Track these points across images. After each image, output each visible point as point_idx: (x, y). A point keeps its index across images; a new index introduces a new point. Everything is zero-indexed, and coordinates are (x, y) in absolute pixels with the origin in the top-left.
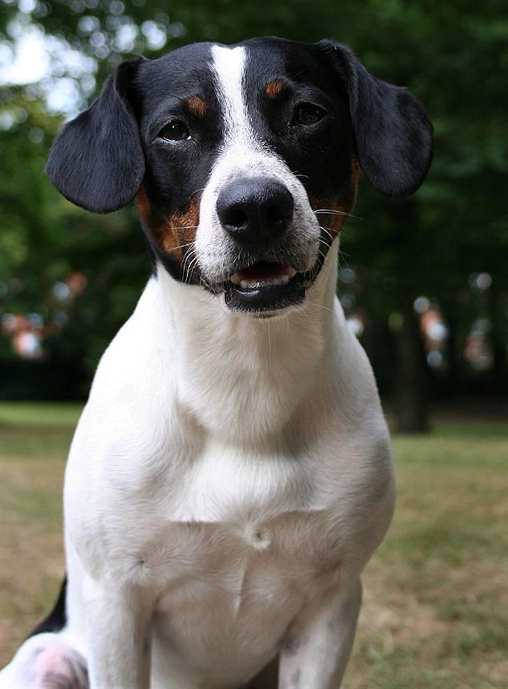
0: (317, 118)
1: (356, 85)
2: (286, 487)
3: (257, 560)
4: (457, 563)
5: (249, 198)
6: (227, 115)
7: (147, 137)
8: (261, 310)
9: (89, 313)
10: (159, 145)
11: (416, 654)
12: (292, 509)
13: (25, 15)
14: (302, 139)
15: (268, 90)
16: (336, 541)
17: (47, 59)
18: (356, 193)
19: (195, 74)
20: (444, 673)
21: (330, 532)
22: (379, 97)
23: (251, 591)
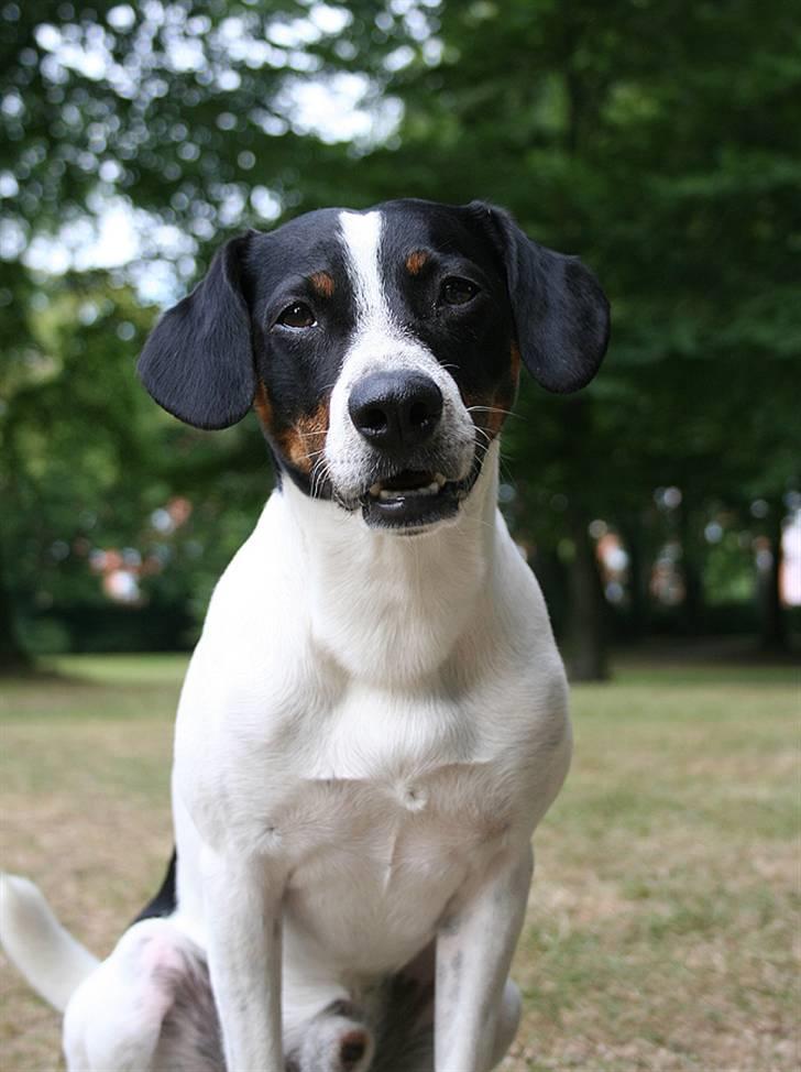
0: (469, 296)
1: (514, 256)
2: (445, 737)
3: (410, 822)
4: (645, 832)
5: (389, 394)
6: (360, 296)
7: (264, 325)
8: (406, 525)
9: (195, 546)
10: (278, 333)
11: (597, 938)
12: (452, 762)
13: (108, 184)
14: (450, 323)
15: (409, 264)
16: (507, 798)
17: (137, 238)
18: (517, 388)
19: (321, 246)
20: (631, 960)
21: (497, 789)
22: (542, 269)
23: (404, 860)
